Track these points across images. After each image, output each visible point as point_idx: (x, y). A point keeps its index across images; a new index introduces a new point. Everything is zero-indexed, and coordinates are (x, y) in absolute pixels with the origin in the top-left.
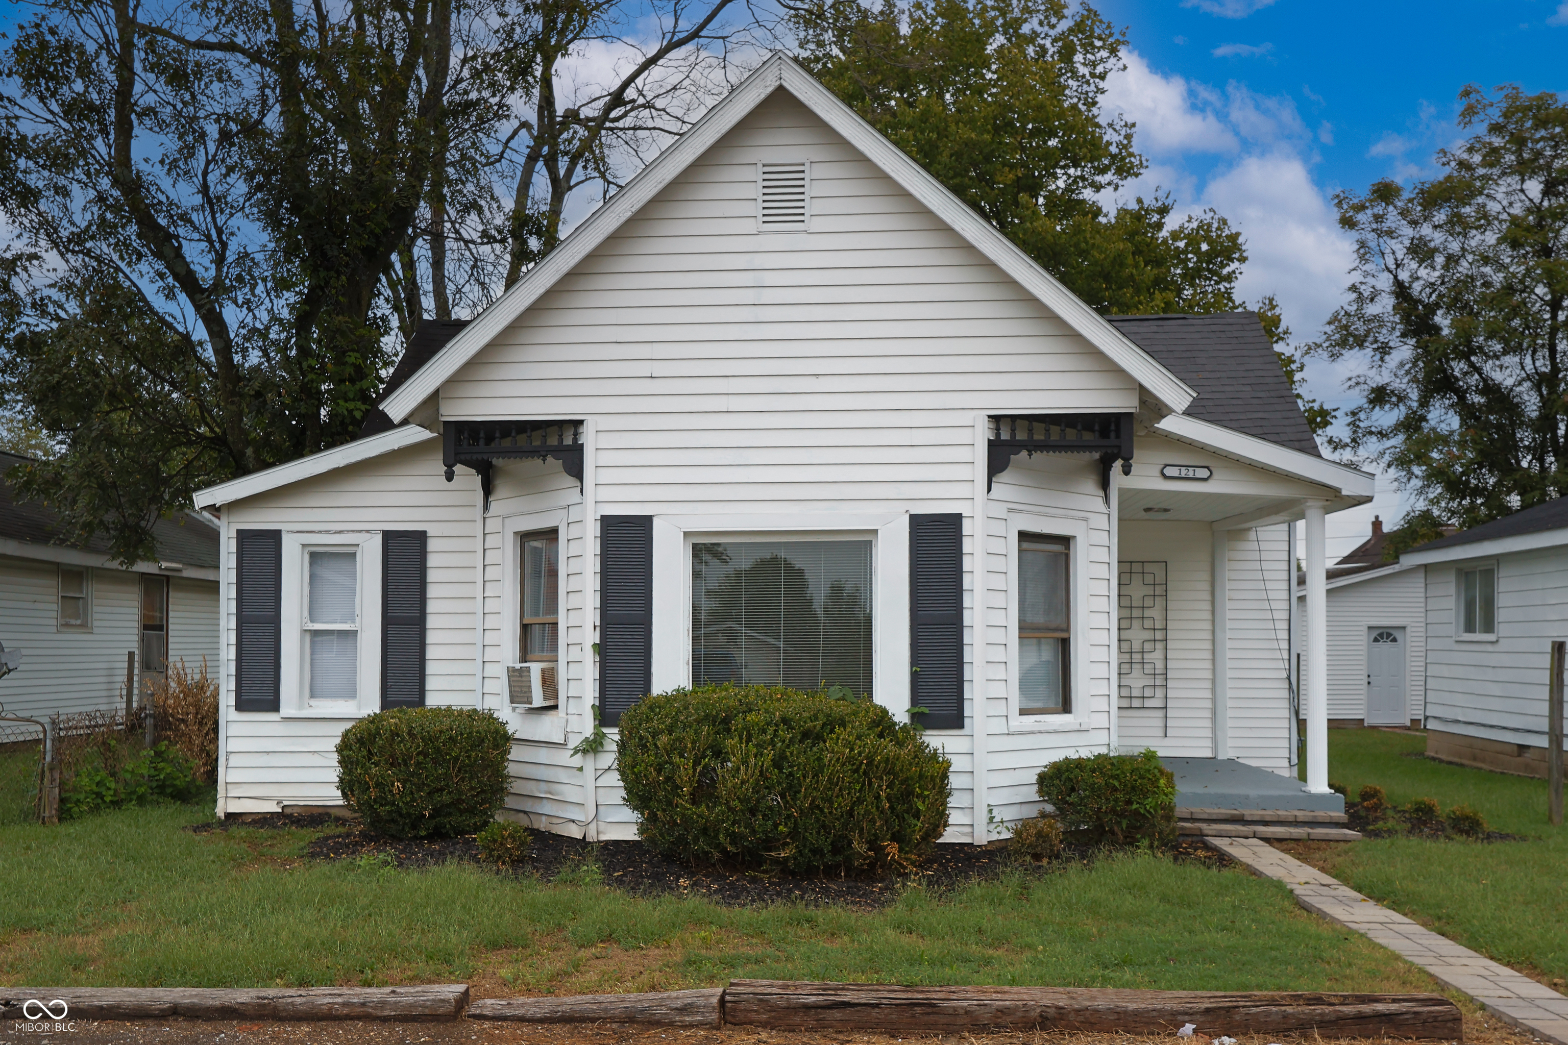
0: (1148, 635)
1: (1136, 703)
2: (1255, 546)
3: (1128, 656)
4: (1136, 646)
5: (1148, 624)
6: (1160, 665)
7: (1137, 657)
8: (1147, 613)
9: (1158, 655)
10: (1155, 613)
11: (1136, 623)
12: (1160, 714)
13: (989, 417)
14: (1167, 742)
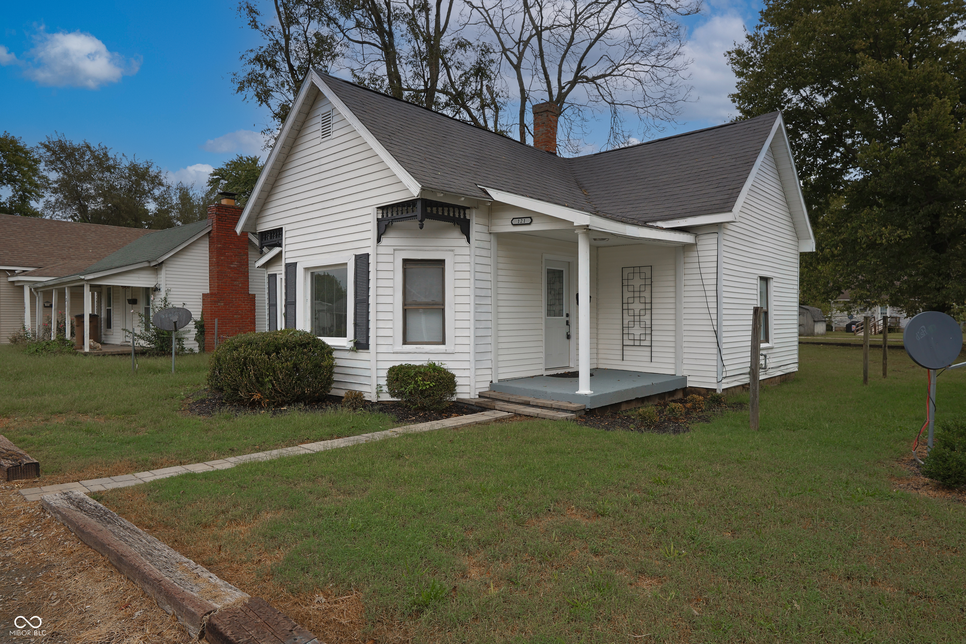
0: (642, 306)
1: (637, 343)
2: (695, 254)
3: (633, 318)
4: (637, 312)
5: (642, 300)
6: (648, 322)
7: (637, 318)
8: (642, 294)
9: (648, 317)
10: (647, 294)
11: (637, 300)
12: (649, 349)
13: (378, 208)
14: (652, 365)
